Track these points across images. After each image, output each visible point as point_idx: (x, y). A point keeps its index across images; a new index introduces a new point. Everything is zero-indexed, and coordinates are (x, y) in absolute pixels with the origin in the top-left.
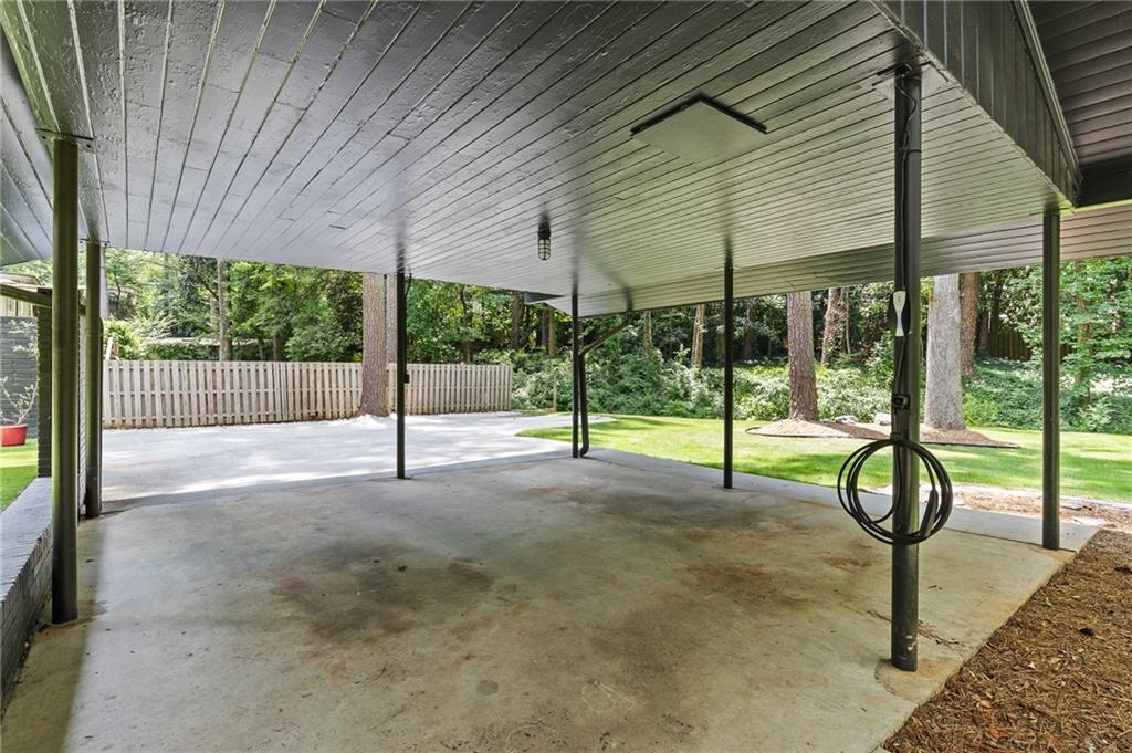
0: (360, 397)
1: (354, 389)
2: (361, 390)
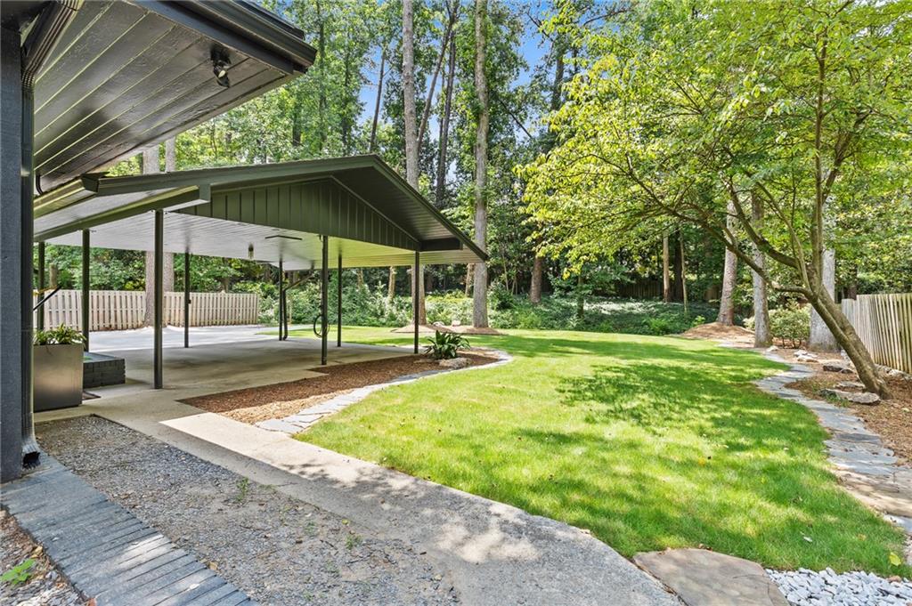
0: (144, 314)
1: (139, 309)
2: (144, 310)
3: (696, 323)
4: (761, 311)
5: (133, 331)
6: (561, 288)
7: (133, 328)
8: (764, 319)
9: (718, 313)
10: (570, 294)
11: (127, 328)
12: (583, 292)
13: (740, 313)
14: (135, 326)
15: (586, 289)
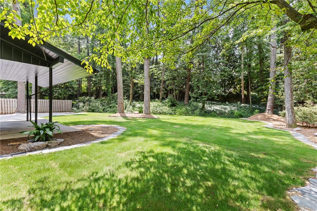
0: (16, 108)
1: (14, 106)
2: (16, 106)
3: (255, 113)
4: (290, 107)
5: (10, 115)
6: (194, 98)
7: (10, 114)
8: (292, 112)
9: (265, 109)
10: (198, 100)
11: (8, 113)
12: (203, 99)
13: (277, 108)
14: (11, 112)
15: (205, 97)
